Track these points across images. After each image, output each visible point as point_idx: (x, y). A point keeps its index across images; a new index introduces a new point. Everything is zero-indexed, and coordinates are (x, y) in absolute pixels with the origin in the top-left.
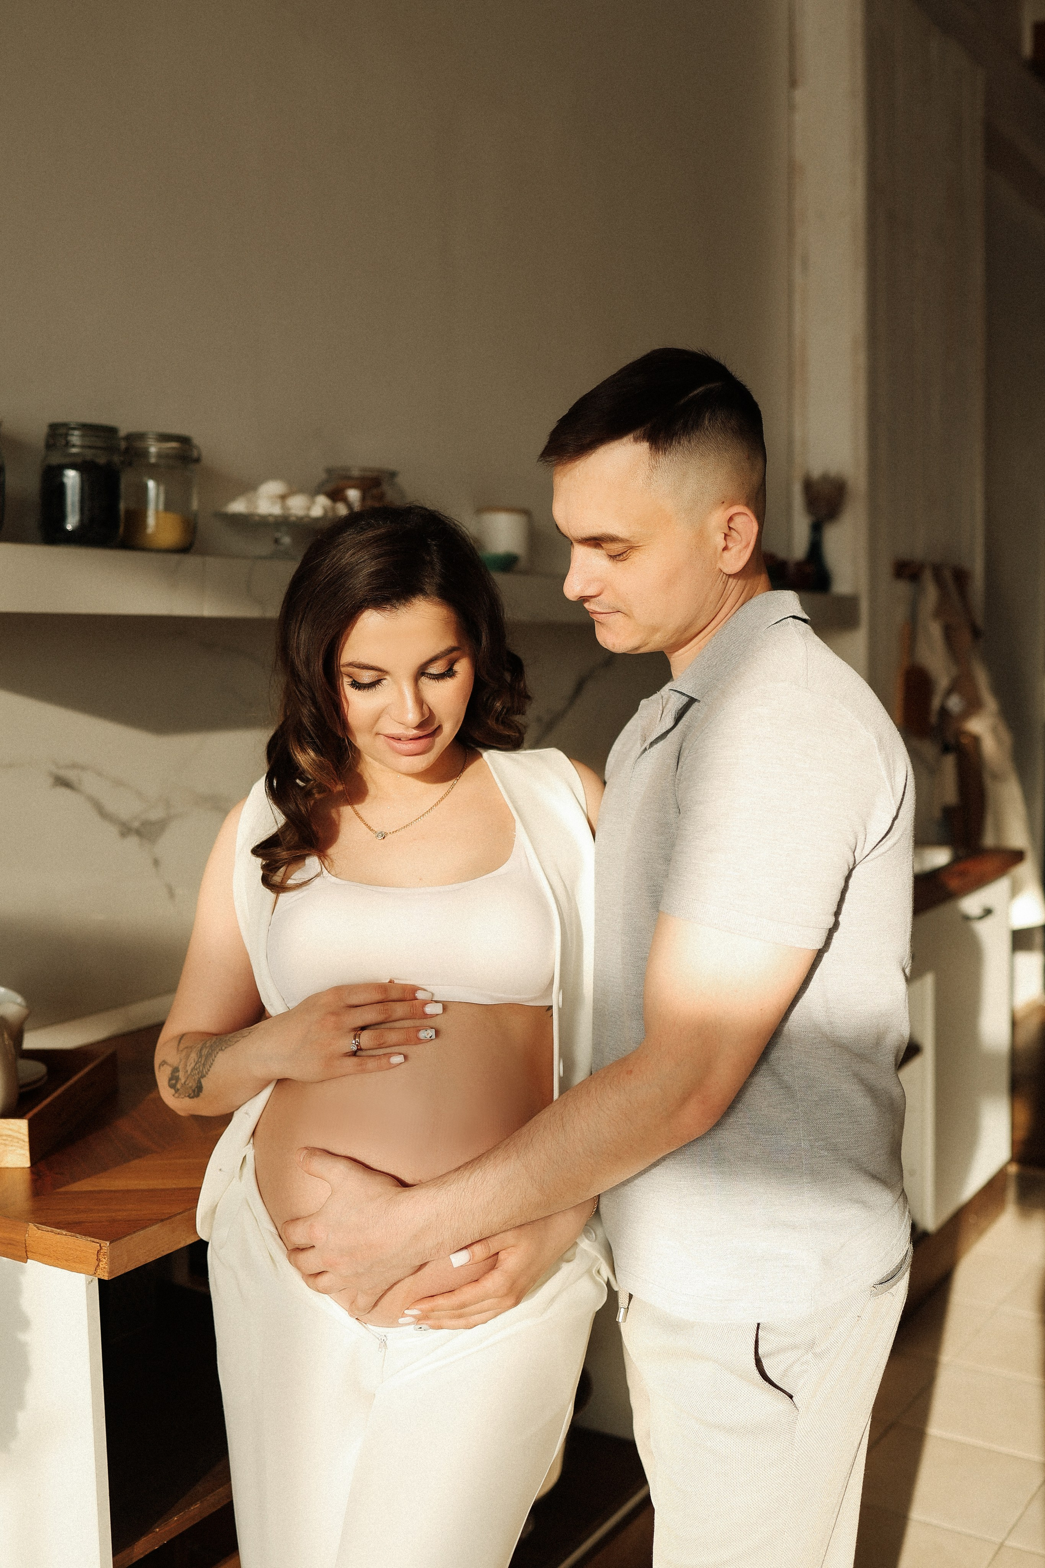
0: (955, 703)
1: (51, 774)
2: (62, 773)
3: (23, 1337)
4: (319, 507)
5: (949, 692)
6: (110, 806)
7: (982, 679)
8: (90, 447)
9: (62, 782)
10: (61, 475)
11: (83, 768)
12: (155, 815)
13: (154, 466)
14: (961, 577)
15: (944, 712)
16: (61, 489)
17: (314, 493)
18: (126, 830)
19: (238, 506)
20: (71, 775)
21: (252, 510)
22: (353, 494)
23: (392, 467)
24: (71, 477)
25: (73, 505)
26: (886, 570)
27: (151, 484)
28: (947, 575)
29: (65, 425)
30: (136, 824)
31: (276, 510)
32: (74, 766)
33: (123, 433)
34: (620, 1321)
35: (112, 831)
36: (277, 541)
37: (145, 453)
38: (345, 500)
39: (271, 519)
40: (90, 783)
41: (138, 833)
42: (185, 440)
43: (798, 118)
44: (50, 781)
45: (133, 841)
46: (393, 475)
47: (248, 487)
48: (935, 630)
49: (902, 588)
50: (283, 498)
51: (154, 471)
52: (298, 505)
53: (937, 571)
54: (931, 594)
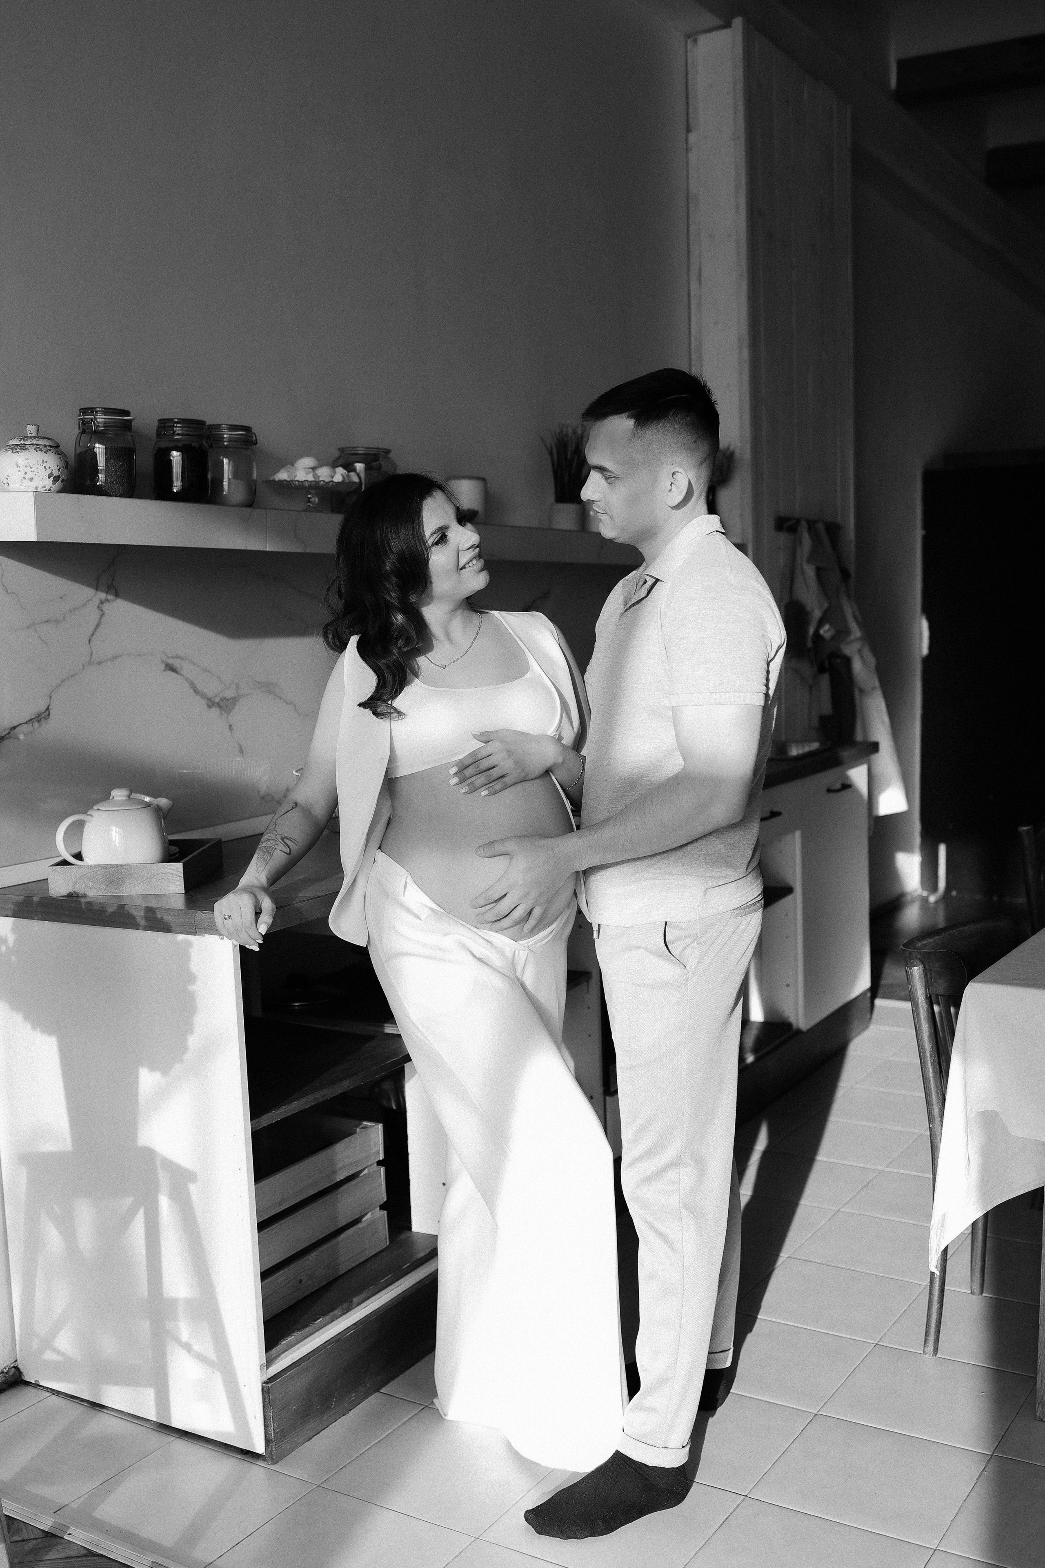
0: (826, 631)
1: (163, 661)
2: (170, 661)
3: (191, 988)
4: (339, 475)
5: (821, 623)
6: (200, 687)
7: (849, 610)
8: (187, 435)
9: (171, 668)
10: (169, 455)
11: (183, 659)
12: (229, 694)
13: (227, 447)
14: (834, 530)
15: (817, 636)
16: (169, 464)
17: (334, 466)
18: (211, 703)
19: (283, 476)
20: (176, 663)
21: (292, 478)
22: (359, 466)
23: (386, 446)
24: (176, 456)
25: (177, 474)
26: (769, 523)
27: (225, 461)
28: (821, 527)
29: (171, 420)
30: (217, 700)
31: (310, 478)
32: (178, 657)
33: (207, 424)
34: (595, 938)
35: (203, 703)
36: (309, 501)
37: (221, 438)
38: (354, 470)
39: (307, 484)
40: (187, 669)
41: (219, 706)
42: (247, 429)
43: (692, 157)
44: (163, 666)
45: (215, 711)
46: (388, 452)
47: (289, 462)
48: (810, 571)
49: (783, 538)
50: (314, 469)
51: (227, 451)
52: (324, 474)
53: (812, 525)
54: (807, 542)
